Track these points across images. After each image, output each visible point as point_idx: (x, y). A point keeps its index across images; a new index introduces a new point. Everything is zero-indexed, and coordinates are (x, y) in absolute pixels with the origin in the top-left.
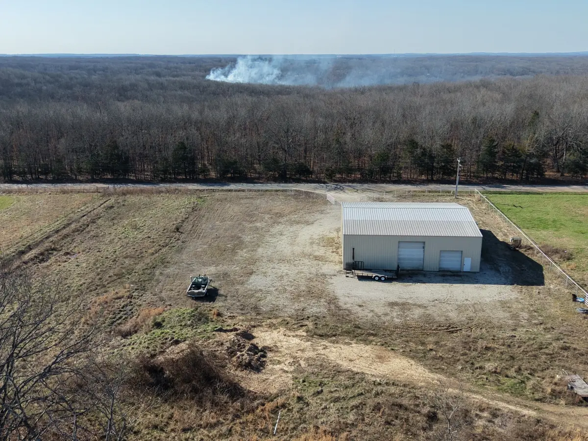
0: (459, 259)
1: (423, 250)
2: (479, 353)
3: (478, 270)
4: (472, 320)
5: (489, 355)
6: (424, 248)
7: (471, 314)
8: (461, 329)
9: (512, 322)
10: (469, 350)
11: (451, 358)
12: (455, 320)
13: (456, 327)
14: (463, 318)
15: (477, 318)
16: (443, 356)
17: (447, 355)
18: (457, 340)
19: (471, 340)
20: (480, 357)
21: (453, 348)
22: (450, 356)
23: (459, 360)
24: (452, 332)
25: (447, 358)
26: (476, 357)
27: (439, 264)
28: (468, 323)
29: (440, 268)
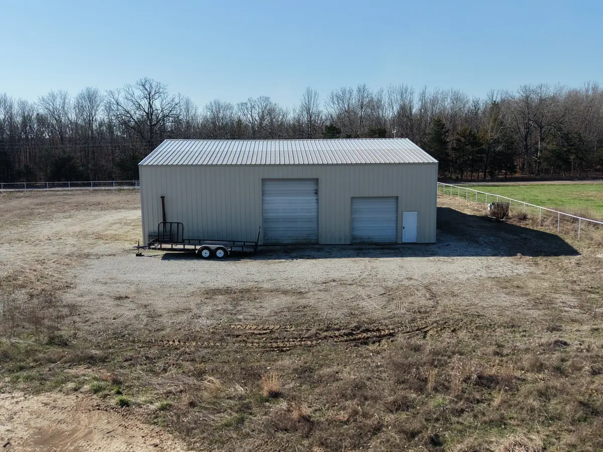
0: (392, 216)
1: (315, 198)
2: (459, 397)
3: (433, 240)
4: (426, 312)
5: (496, 402)
6: (316, 193)
7: (423, 302)
8: (391, 335)
9: (540, 313)
10: (421, 390)
11: (347, 422)
12: (377, 315)
13: (378, 330)
14: (400, 309)
15: (440, 308)
16: (316, 417)
17: (331, 413)
18: (378, 360)
19: (424, 357)
20: (462, 411)
21: (359, 386)
22: (343, 416)
23: (377, 429)
24: (365, 342)
25: (330, 422)
26: (448, 414)
27: (352, 229)
28: (413, 320)
29: (354, 238)
